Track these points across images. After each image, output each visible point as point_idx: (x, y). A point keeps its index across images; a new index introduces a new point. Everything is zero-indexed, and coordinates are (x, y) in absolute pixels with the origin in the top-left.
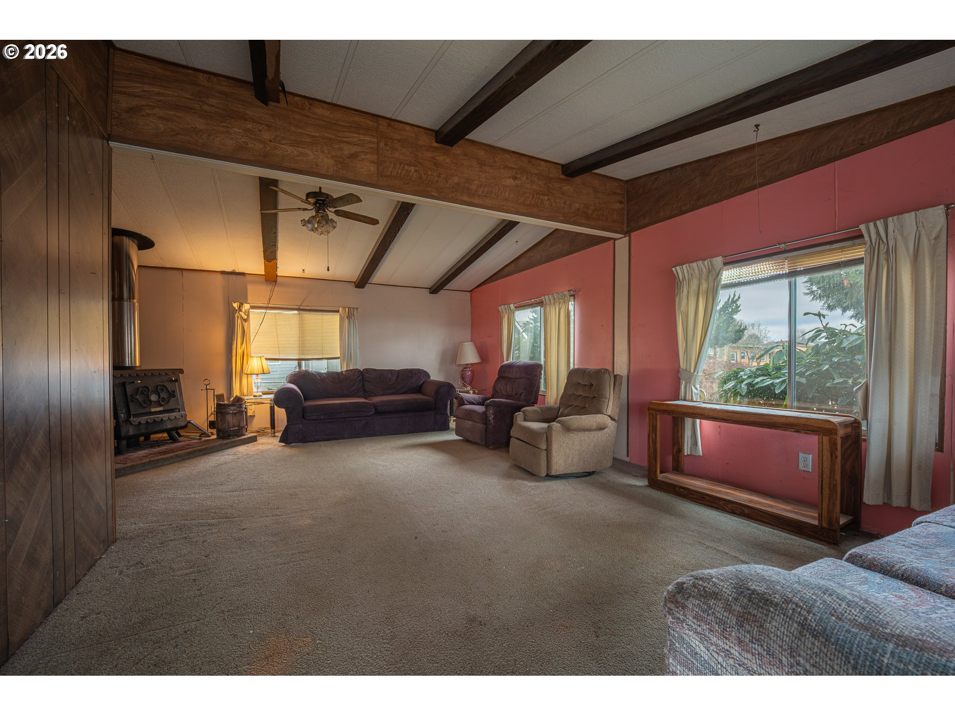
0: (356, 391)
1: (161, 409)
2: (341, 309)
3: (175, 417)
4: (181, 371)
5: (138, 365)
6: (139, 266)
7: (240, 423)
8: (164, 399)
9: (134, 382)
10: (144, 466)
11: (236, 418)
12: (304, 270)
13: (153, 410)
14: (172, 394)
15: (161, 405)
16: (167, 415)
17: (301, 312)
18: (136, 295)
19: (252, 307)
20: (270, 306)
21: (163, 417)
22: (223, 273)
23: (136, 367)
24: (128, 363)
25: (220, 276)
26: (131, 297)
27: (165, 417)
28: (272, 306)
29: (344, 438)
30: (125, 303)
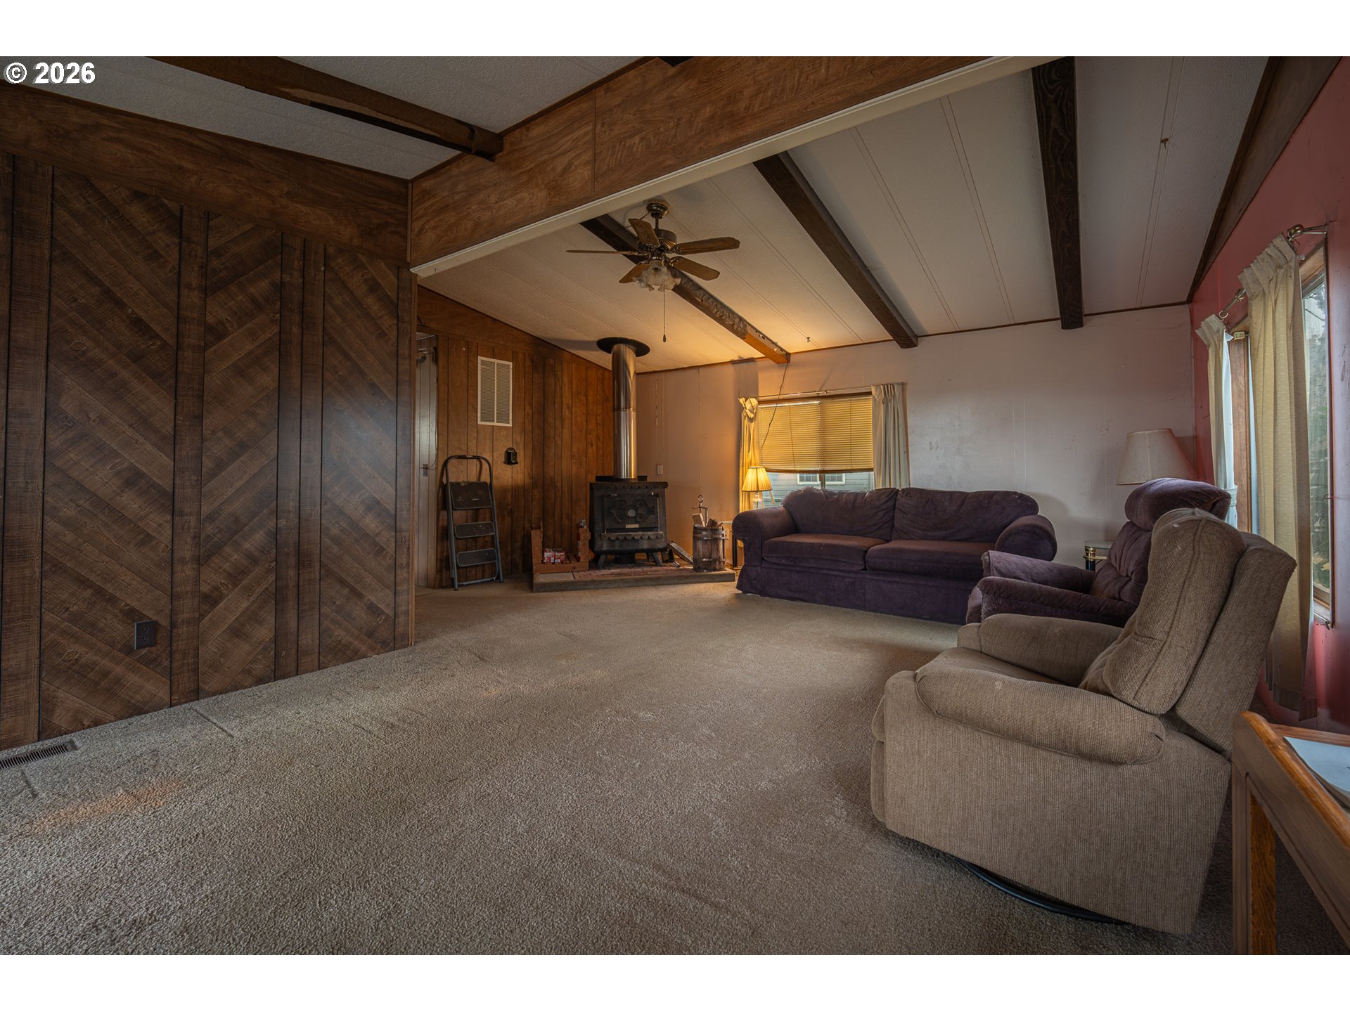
0: (877, 526)
1: (637, 526)
2: (873, 390)
3: (649, 537)
4: (665, 485)
5: (633, 477)
6: (637, 374)
7: (711, 553)
8: (641, 516)
9: (610, 495)
10: (586, 585)
11: (706, 547)
12: (808, 338)
13: (628, 526)
14: (652, 511)
15: (636, 522)
16: (641, 533)
17: (824, 401)
18: (633, 403)
19: (760, 402)
20: (781, 397)
21: (636, 535)
22: (733, 362)
23: (632, 479)
24: (624, 476)
25: (731, 367)
26: (628, 406)
27: (638, 535)
28: (785, 396)
29: (815, 602)
30: (622, 413)
